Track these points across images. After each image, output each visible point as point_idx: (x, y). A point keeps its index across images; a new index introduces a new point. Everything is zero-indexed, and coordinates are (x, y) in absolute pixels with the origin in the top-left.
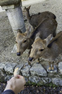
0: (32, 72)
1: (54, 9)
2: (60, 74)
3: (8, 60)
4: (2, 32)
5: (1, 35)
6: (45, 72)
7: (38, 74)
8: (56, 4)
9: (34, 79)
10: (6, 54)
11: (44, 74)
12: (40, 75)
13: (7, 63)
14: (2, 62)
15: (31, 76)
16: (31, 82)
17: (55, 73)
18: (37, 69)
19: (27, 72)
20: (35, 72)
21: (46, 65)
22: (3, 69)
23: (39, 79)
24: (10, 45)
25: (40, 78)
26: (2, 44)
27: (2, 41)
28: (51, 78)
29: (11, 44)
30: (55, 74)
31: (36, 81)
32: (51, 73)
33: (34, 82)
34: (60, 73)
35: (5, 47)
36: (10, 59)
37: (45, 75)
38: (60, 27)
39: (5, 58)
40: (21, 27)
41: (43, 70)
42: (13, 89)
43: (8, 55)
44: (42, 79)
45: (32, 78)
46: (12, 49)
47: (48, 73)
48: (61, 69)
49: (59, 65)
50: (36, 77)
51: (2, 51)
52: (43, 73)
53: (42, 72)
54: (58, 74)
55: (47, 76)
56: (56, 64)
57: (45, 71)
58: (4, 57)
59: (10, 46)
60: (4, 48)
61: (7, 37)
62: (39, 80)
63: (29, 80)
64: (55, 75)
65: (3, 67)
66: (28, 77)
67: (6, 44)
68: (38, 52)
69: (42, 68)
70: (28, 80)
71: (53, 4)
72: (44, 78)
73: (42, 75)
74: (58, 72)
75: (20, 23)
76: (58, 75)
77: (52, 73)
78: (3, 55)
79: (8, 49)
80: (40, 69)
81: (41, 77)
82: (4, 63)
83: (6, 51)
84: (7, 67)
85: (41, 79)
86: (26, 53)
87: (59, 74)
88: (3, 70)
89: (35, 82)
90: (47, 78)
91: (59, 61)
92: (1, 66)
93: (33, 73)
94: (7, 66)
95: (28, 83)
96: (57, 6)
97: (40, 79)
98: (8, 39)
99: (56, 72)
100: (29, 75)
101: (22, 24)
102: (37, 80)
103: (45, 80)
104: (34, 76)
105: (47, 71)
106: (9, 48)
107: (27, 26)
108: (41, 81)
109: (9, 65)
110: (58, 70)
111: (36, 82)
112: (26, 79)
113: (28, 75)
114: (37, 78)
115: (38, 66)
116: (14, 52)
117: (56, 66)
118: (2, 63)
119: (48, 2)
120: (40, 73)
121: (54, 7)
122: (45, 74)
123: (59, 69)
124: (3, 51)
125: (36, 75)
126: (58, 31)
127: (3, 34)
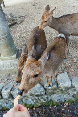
2: (60, 89)
6: (42, 89)
7: (33, 93)
9: (30, 99)
11: (41, 91)
12: (36, 93)
21: (42, 81)
23: (36, 99)
25: (37, 98)
28: (50, 96)
30: (55, 89)
31: (32, 102)
32: (49, 89)
33: (30, 104)
34: (60, 87)
37: (43, 93)
40: (5, 35)
41: (40, 87)
44: (40, 98)
45: (26, 99)
47: (45, 89)
48: (61, 82)
49: (58, 78)
50: (32, 97)
52: (40, 91)
53: (39, 90)
54: (58, 89)
55: (45, 94)
56: (55, 77)
62: (36, 101)
63: (23, 102)
64: (54, 91)
68: (30, 79)
70: (21, 102)
72: (42, 97)
73: (39, 93)
74: (58, 87)
75: (3, 29)
76: (58, 90)
77: (51, 89)
81: (38, 96)
85: (38, 99)
86: (16, 68)
87: (59, 89)
89: (31, 103)
90: (46, 96)
91: (58, 74)
97: (37, 99)
101: (6, 31)
102: (33, 100)
103: (43, 98)
104: (29, 96)
105: (44, 88)
107: (14, 32)
108: (38, 101)
110: (57, 84)
111: (33, 104)
114: (33, 98)
117: (55, 80)
119: (39, 1)
120: (37, 92)
123: (59, 83)
125: (32, 95)
126: (54, 36)
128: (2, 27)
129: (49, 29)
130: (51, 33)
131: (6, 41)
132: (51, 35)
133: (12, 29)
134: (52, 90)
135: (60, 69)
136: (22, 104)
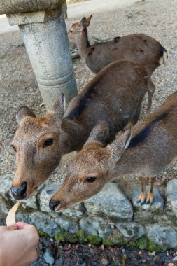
0: (88, 207)
1: (158, 27)
2: (171, 214)
4: (7, 90)
5: (4, 97)
6: (128, 207)
7: (106, 212)
8: (165, 14)
9: (96, 225)
11: (124, 211)
12: (113, 214)
14: (5, 174)
15: (87, 216)
16: (85, 234)
17: (155, 211)
18: (105, 199)
20: (100, 205)
21: (130, 188)
23: (110, 227)
25: (112, 224)
26: (6, 122)
28: (144, 225)
30: (157, 212)
31: (100, 231)
32: (144, 210)
33: (94, 234)
34: (171, 211)
35: (15, 131)
37: (127, 216)
38: (174, 81)
39: (12, 162)
40: (63, 76)
41: (123, 201)
44: (118, 226)
45: (88, 223)
47: (135, 209)
48: (175, 199)
49: (169, 188)
50: (101, 219)
51: (5, 142)
52: (123, 209)
53: (119, 206)
54: (165, 213)
55: (133, 220)
56: (161, 186)
57: (129, 203)
58: (9, 160)
60: (11, 135)
61: (22, 103)
62: (109, 230)
63: (80, 228)
64: (155, 218)
66: (79, 220)
69: (119, 196)
70: (77, 227)
71: (155, 15)
72: (125, 224)
73: (120, 215)
74: (166, 209)
75: (61, 64)
76: (165, 217)
77: (149, 211)
78: (8, 153)
80: (112, 198)
81: (115, 219)
82: (10, 178)
85: (115, 227)
87: (167, 215)
88: (7, 198)
89: (98, 233)
90: (133, 225)
91: (170, 178)
92: (2, 185)
93: (93, 209)
95: (78, 237)
96: (168, 19)
97: (113, 227)
99: (158, 209)
100: (81, 213)
101: (66, 68)
102: (103, 228)
103: (126, 228)
104: (96, 218)
105: (132, 204)
107: (80, 73)
108: (115, 232)
110: (165, 202)
111: (101, 236)
112: (72, 225)
113: (79, 214)
114: (104, 222)
115: (107, 190)
117: (159, 192)
118: (5, 177)
119: (143, 8)
120: (113, 210)
121: (159, 22)
122: (127, 213)
123: (168, 200)
125: (101, 215)
126: (169, 90)
127: (9, 94)
128: (60, 59)
129: (160, 73)
130: (164, 81)
132: (162, 87)
133: (75, 67)
134: (150, 214)
136: (77, 232)
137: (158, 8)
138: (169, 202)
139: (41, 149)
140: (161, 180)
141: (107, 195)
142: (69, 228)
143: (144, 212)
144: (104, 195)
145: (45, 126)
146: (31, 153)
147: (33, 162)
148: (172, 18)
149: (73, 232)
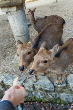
0: (36, 86)
1: (63, 12)
2: (69, 88)
3: (8, 71)
6: (52, 86)
7: (43, 88)
8: (66, 7)
9: (39, 94)
10: (5, 64)
12: (46, 89)
13: (7, 75)
14: (1, 73)
15: (35, 90)
16: (35, 98)
18: (42, 83)
19: (31, 86)
20: (40, 85)
21: (53, 78)
22: (2, 82)
23: (45, 94)
24: (10, 53)
25: (46, 93)
26: (1, 52)
27: (2, 49)
28: (59, 93)
29: (12, 52)
30: (64, 88)
31: (41, 96)
32: (59, 87)
33: (38, 97)
34: (69, 87)
35: (5, 56)
36: (11, 70)
37: (52, 90)
38: (70, 34)
39: (4, 68)
40: (24, 33)
41: (50, 83)
42: (12, 99)
43: (8, 65)
44: (48, 94)
45: (36, 93)
46: (13, 58)
47: (55, 87)
48: (71, 82)
49: (69, 78)
50: (41, 91)
52: (50, 87)
53: (48, 86)
55: (54, 91)
56: (65, 77)
57: (52, 84)
59: (11, 55)
60: (3, 57)
61: (8, 44)
62: (44, 96)
64: (63, 90)
65: (2, 80)
66: (32, 92)
67: (6, 52)
68: (40, 63)
69: (49, 82)
70: (31, 95)
71: (62, 7)
72: (51, 93)
73: (49, 89)
74: (68, 86)
75: (23, 28)
76: (67, 90)
77: (61, 87)
79: (8, 58)
80: (45, 82)
81: (47, 91)
82: (3, 75)
83: (5, 61)
84: (6, 80)
85: (47, 94)
87: (68, 89)
88: (2, 84)
89: (40, 97)
90: (54, 93)
91: (69, 74)
92: (0, 78)
93: (38, 87)
94: (7, 78)
95: (32, 99)
97: (46, 94)
98: (8, 46)
99: (64, 87)
100: (33, 89)
101: (25, 30)
102: (42, 95)
103: (51, 95)
104: (39, 91)
105: (54, 85)
106: (10, 57)
107: (31, 31)
108: (47, 96)
109: (9, 77)
110: (67, 83)
111: (41, 98)
112: (29, 94)
114: (42, 92)
115: (43, 79)
116: (16, 62)
117: (65, 79)
118: (1, 75)
119: (57, 4)
120: (46, 87)
121: (63, 10)
122: (51, 88)
123: (68, 83)
124: (2, 61)
125: (41, 89)
126: (68, 37)
127: (2, 40)
128: (23, 26)
130: (66, 34)
131: (24, 39)
133: (29, 29)
134: (61, 89)
135: (71, 70)
136: (31, 97)
137: (63, 4)
138: (69, 83)
139: (27, 55)
140: (65, 74)
141: (44, 81)
142: (28, 95)
143: (59, 88)
144: (42, 81)
145: (28, 47)
146: (24, 56)
147: (25, 59)
148: (68, 8)
149: (30, 97)
